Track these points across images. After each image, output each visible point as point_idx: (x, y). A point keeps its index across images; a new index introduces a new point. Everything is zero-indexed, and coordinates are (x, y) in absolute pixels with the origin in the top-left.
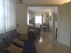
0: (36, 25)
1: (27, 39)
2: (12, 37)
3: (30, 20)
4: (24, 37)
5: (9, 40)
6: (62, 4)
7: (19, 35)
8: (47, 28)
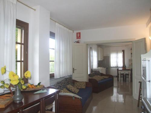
0: (111, 68)
1: (84, 87)
2: (66, 82)
3: (100, 60)
4: (80, 85)
5: (63, 85)
6: (136, 39)
7: (76, 83)
8: (130, 75)
